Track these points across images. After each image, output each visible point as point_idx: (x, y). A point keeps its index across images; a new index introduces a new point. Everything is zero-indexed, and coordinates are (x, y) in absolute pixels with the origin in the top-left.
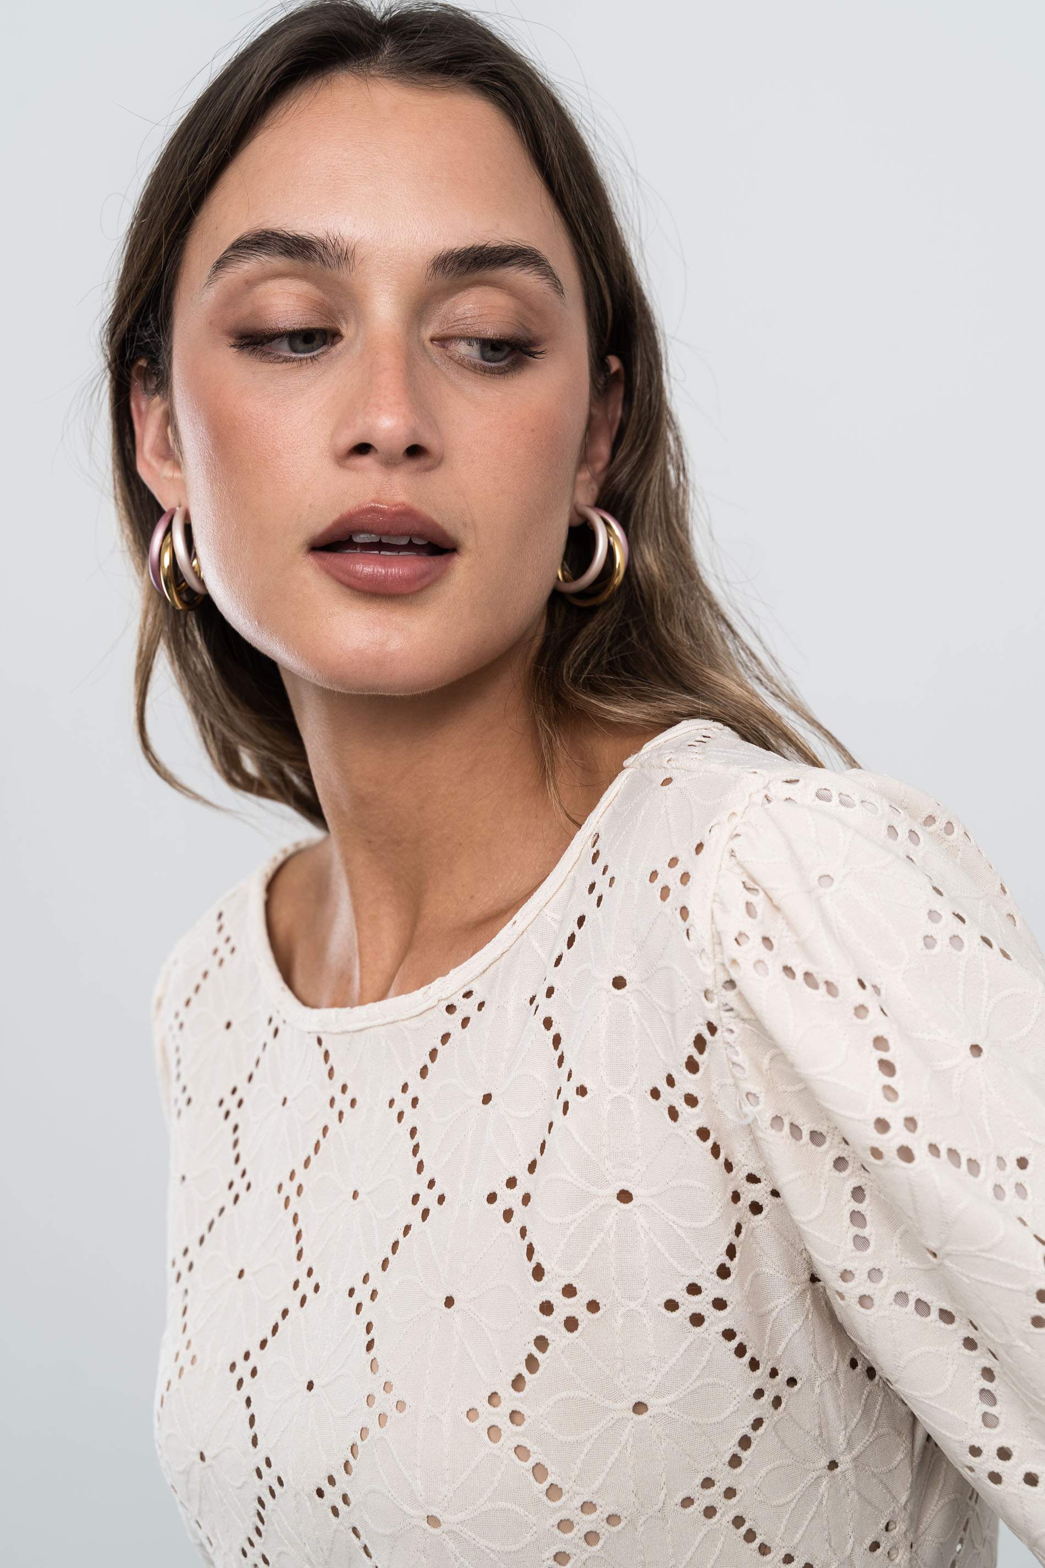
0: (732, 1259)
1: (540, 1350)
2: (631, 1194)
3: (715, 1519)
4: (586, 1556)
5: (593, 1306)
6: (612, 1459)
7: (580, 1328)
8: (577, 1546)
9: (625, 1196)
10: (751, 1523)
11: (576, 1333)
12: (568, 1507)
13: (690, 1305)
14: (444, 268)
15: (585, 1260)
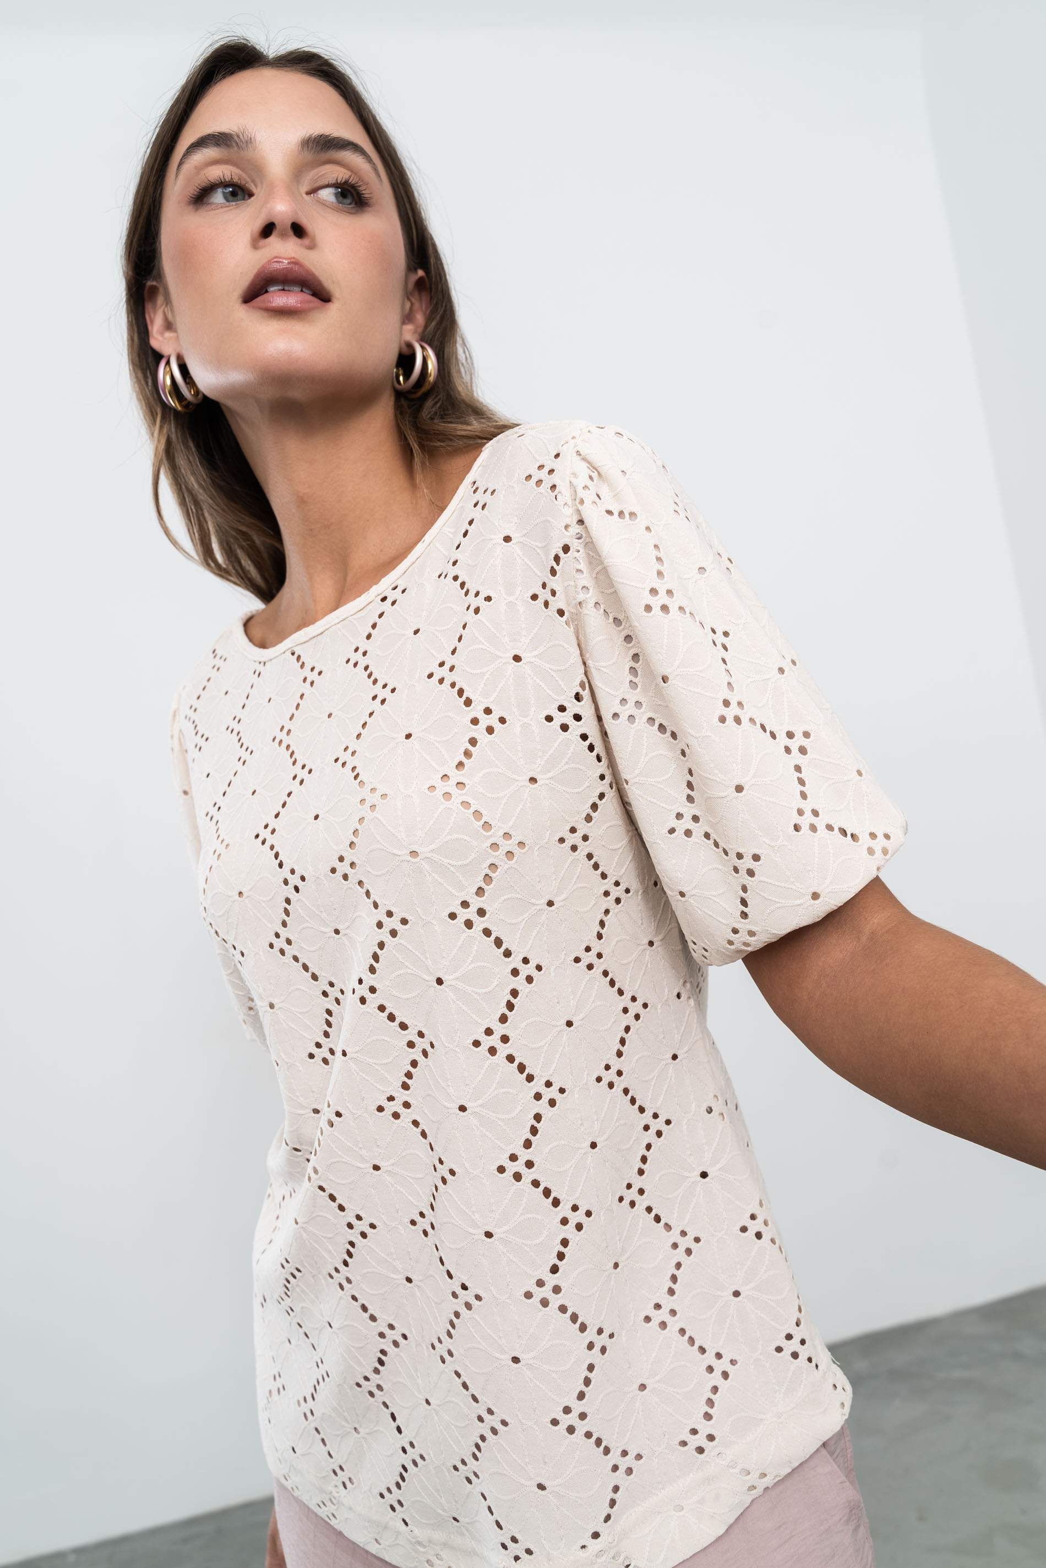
0: (584, 691)
1: (472, 746)
2: (520, 657)
3: (577, 853)
4: (507, 866)
5: (502, 720)
6: (519, 809)
7: (495, 732)
8: (502, 860)
9: (517, 658)
10: (597, 858)
11: (493, 735)
12: (496, 835)
13: (560, 718)
14: (308, 147)
15: (496, 693)
